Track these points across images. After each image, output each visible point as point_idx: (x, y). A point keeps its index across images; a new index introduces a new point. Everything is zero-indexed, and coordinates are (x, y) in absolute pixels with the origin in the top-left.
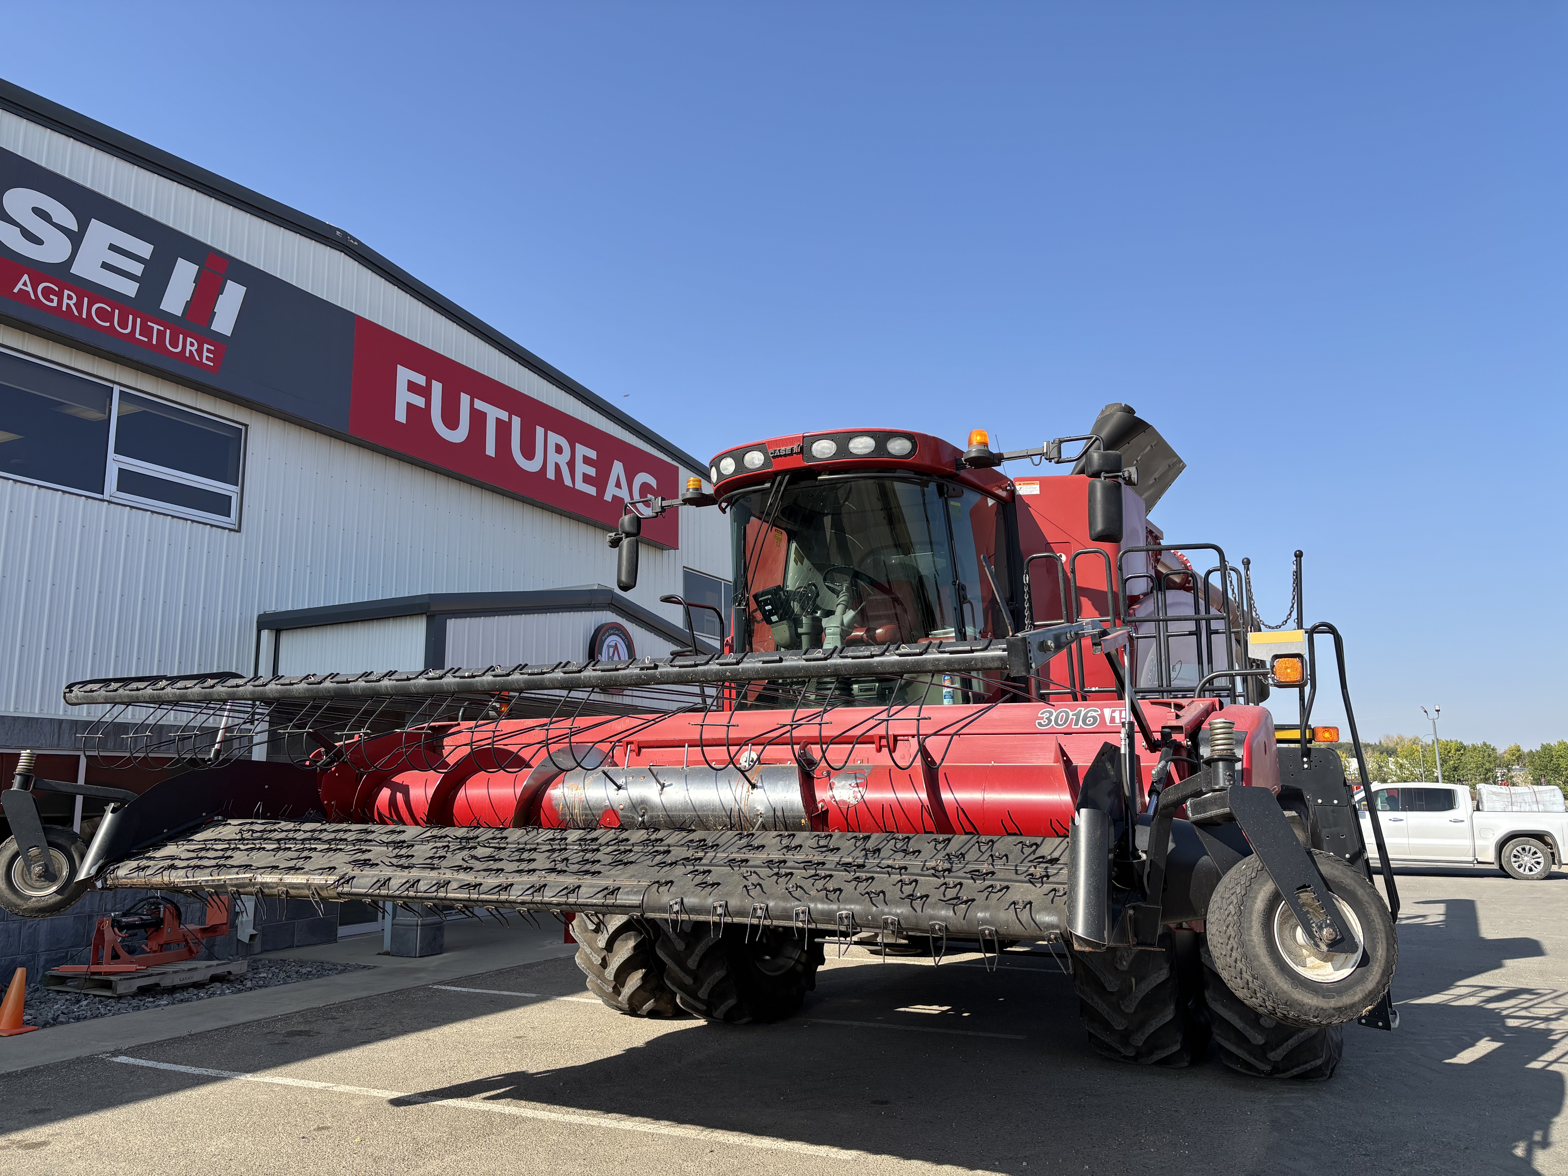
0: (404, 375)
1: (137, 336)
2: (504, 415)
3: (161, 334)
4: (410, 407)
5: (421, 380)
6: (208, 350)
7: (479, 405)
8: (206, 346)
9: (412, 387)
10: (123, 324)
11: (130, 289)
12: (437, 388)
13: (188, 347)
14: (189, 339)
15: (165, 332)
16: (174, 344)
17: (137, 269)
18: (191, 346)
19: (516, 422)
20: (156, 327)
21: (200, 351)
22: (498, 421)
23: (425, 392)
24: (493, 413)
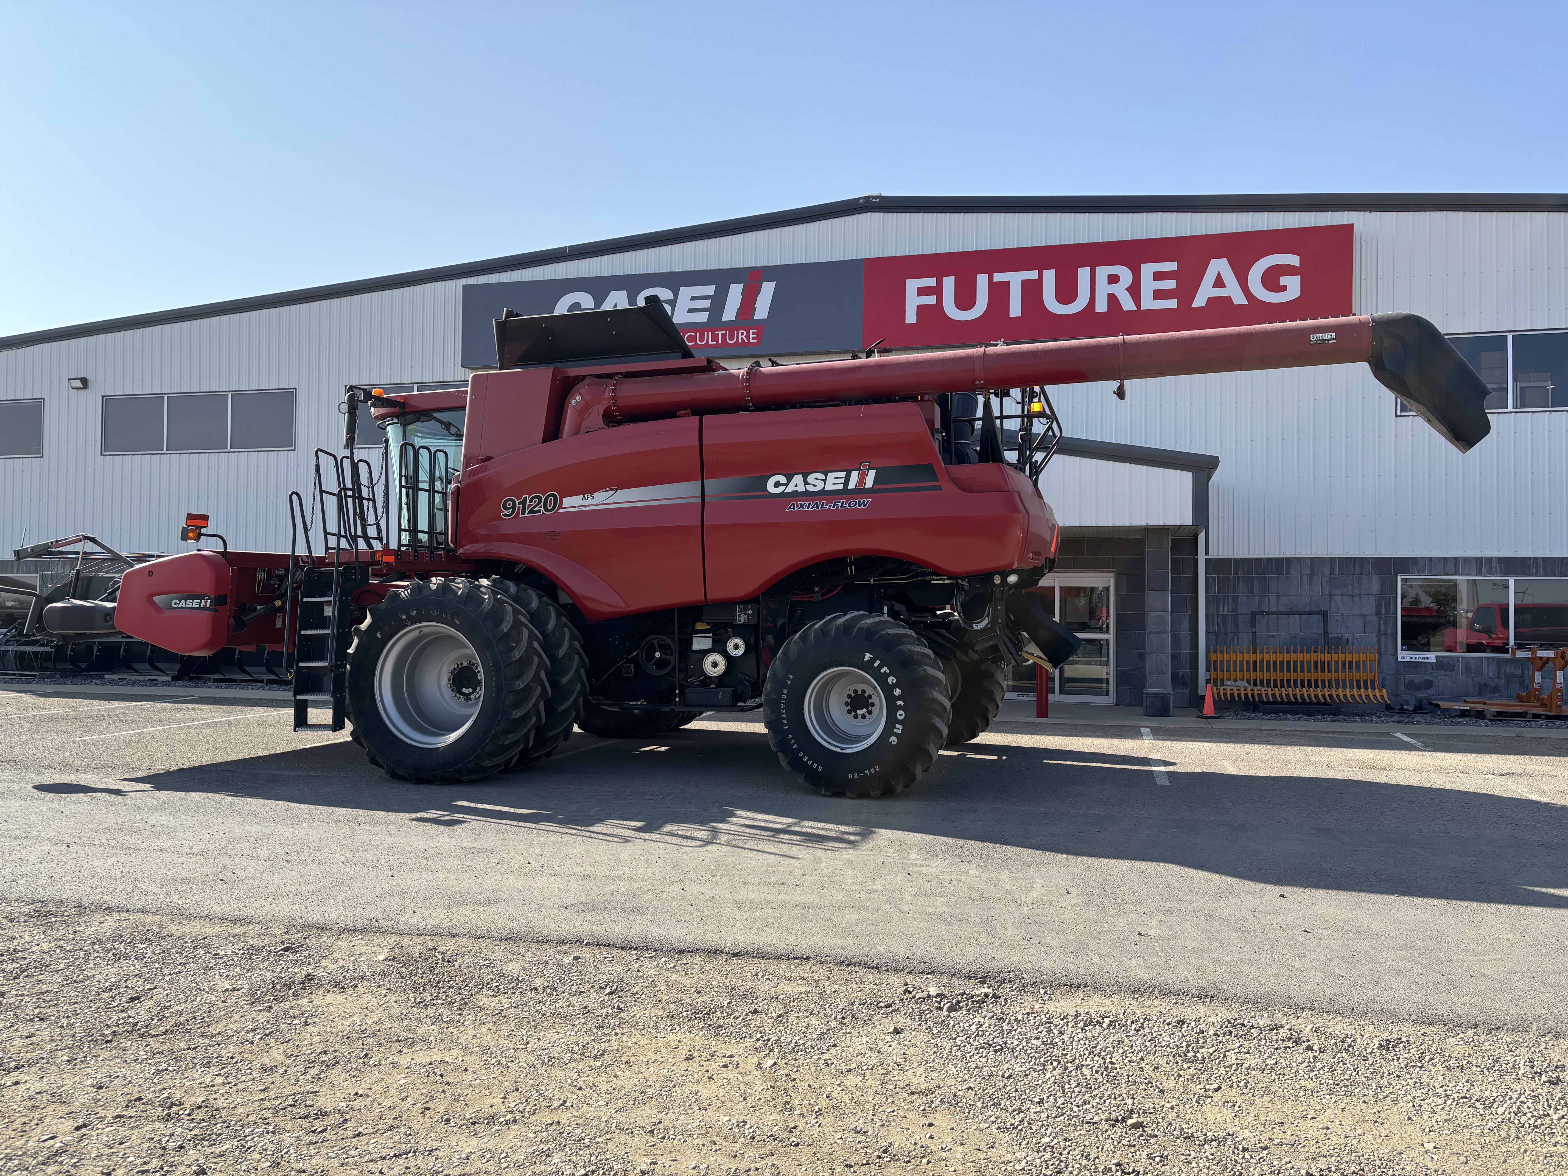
0: (912, 285)
1: (710, 343)
2: (1033, 275)
3: (724, 336)
4: (920, 308)
5: (931, 282)
6: (753, 333)
7: (998, 277)
8: (751, 331)
9: (922, 292)
10: (702, 340)
11: (703, 317)
12: (949, 283)
13: (740, 336)
14: (740, 332)
15: (726, 333)
16: (731, 338)
17: (707, 304)
18: (742, 335)
19: (1050, 276)
20: (720, 333)
21: (748, 337)
22: (1025, 283)
23: (937, 291)
24: (1015, 279)
